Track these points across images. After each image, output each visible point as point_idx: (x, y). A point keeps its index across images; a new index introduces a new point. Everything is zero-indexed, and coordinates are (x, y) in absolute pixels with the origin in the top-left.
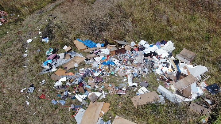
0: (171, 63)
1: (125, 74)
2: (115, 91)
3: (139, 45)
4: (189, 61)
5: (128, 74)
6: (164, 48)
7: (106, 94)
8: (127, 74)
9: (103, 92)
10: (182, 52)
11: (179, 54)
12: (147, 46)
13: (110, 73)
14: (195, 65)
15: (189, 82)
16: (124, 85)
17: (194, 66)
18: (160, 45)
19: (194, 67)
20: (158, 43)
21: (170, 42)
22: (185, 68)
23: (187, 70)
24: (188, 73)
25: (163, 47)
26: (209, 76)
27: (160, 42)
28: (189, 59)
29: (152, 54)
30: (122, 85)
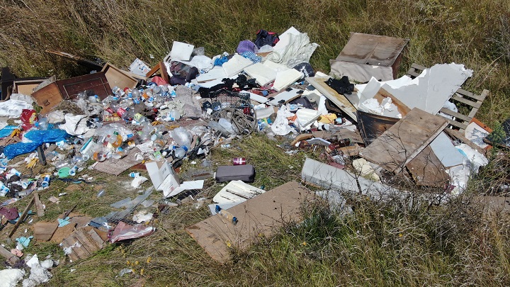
0: (322, 93)
1: (132, 162)
2: (97, 238)
3: (168, 65)
4: (387, 66)
5: (147, 159)
6: (276, 57)
7: (47, 264)
8: (139, 158)
9: (32, 261)
10: (348, 48)
11: (339, 57)
12: (202, 62)
13: (53, 178)
14: (416, 70)
15: (421, 135)
16: (136, 201)
17: (413, 77)
18: (253, 49)
19: (416, 81)
20: (245, 45)
21: (292, 30)
22: (382, 95)
23: (394, 102)
24: (402, 108)
25: (269, 57)
26: (485, 92)
27: (254, 41)
28: (387, 62)
29: (235, 85)
30: (129, 203)
